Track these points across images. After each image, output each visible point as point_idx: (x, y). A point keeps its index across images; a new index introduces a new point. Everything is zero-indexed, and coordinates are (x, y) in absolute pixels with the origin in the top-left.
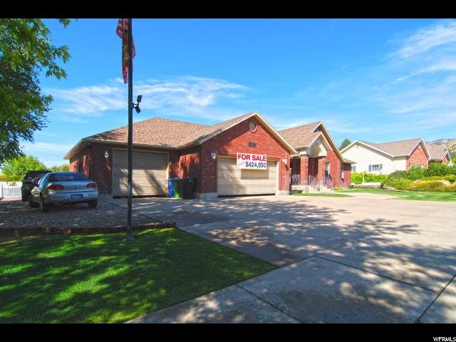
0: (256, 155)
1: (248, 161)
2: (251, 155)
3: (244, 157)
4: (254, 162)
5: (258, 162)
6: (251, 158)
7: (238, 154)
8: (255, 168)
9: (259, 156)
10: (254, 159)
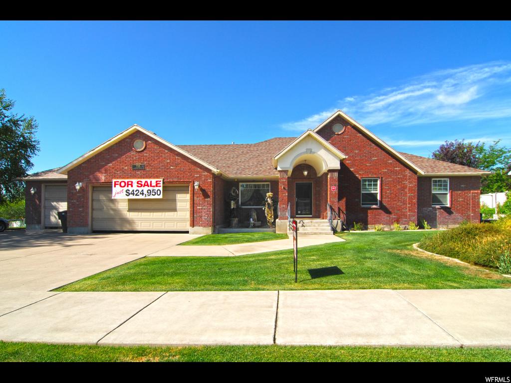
0: (143, 181)
1: (130, 188)
2: (135, 181)
3: (123, 184)
4: (140, 189)
5: (146, 189)
6: (135, 185)
7: (114, 181)
8: (141, 197)
9: (149, 181)
10: (140, 185)
